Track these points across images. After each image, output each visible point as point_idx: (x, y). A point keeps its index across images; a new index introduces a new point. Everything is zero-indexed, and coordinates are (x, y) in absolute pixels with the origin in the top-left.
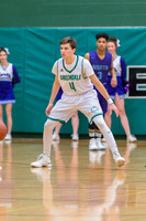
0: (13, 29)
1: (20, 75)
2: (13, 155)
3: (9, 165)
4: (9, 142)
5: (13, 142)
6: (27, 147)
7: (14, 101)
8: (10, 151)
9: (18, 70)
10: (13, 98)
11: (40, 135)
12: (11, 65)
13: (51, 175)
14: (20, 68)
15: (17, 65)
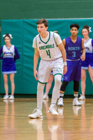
0: (14, 21)
1: (20, 53)
2: (15, 110)
3: (13, 117)
4: (12, 101)
5: (15, 101)
6: (26, 104)
7: (16, 72)
8: (13, 107)
9: (19, 50)
10: (15, 70)
11: (35, 96)
12: (13, 46)
13: (43, 124)
14: (20, 48)
15: (17, 46)
